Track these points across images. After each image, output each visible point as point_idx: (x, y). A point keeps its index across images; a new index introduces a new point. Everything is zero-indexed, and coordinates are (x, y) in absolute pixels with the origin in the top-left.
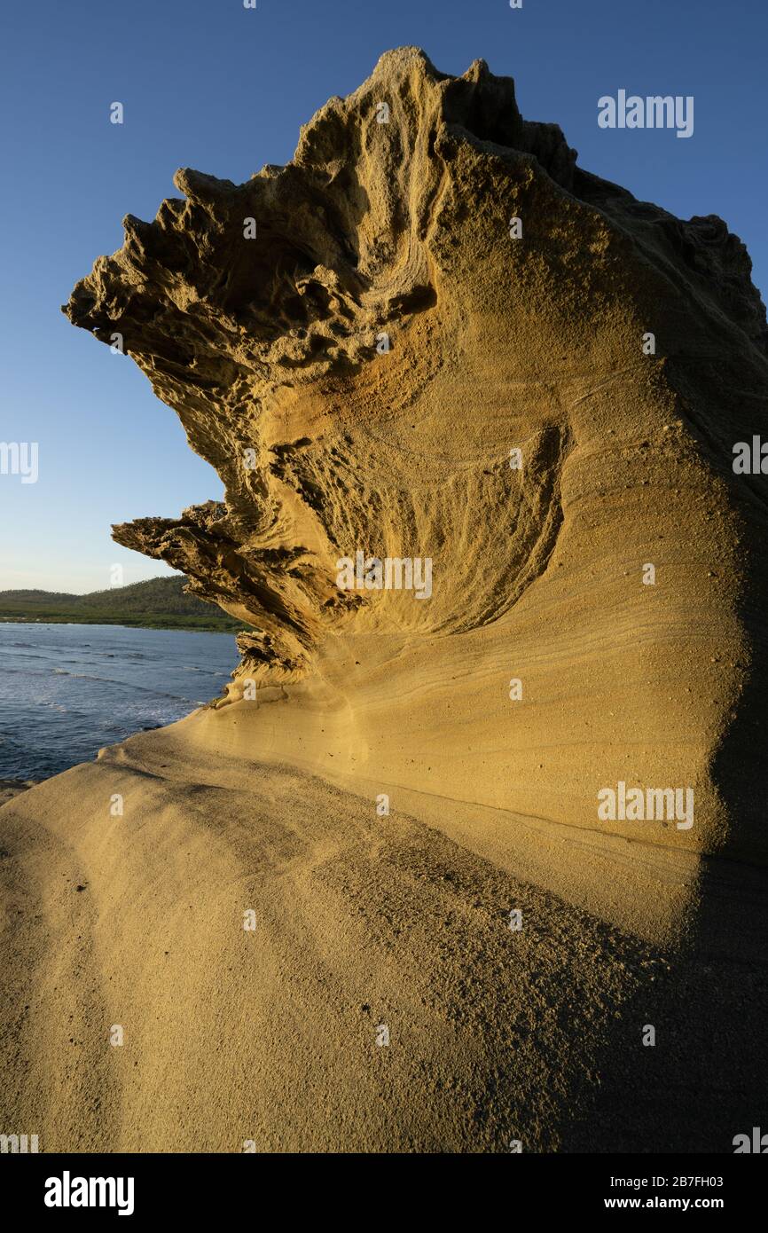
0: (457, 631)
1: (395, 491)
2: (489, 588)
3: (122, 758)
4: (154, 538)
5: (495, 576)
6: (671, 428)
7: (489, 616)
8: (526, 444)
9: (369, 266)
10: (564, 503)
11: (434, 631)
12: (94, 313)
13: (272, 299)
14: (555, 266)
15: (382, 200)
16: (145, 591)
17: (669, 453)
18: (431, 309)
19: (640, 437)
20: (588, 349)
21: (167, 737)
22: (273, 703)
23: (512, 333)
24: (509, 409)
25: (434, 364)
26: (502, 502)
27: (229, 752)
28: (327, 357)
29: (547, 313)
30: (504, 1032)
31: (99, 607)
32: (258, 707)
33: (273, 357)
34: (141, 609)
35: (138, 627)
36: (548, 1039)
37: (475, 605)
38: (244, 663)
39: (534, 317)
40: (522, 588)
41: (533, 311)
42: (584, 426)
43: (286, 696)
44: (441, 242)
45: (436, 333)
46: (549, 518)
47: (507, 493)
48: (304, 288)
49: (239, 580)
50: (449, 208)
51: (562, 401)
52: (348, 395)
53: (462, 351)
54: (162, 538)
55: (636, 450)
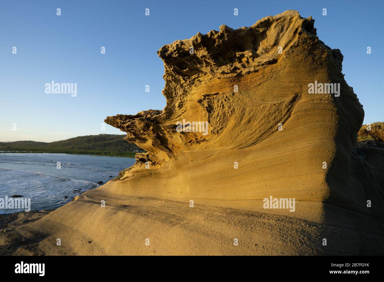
0: (241, 148)
1: (242, 109)
2: (258, 136)
3: (86, 198)
4: (123, 121)
5: (263, 132)
6: (328, 96)
7: (254, 143)
8: (288, 98)
9: (261, 52)
10: (293, 113)
11: (231, 149)
12: (168, 54)
13: (226, 56)
14: (313, 59)
15: (273, 39)
16: (75, 141)
17: (326, 102)
18: (275, 64)
19: (320, 98)
20: (314, 77)
21: (100, 191)
22: (146, 177)
23: (297, 72)
24: (287, 90)
25: (269, 77)
26: (275, 112)
27: (128, 194)
28: (236, 72)
29: (307, 69)
30: (297, 243)
31: (56, 147)
32: (140, 178)
33: (220, 71)
34: (72, 147)
35: (72, 154)
36: (308, 243)
37: (251, 140)
38: (136, 164)
39: (304, 69)
40: (268, 135)
41: (304, 68)
42: (306, 95)
43: (151, 174)
44: (289, 51)
45: (274, 70)
46: (286, 117)
47: (278, 110)
48: (239, 55)
49: (156, 135)
50: (295, 45)
51: (302, 88)
52: (238, 82)
53: (280, 75)
54: (127, 121)
55: (318, 101)
